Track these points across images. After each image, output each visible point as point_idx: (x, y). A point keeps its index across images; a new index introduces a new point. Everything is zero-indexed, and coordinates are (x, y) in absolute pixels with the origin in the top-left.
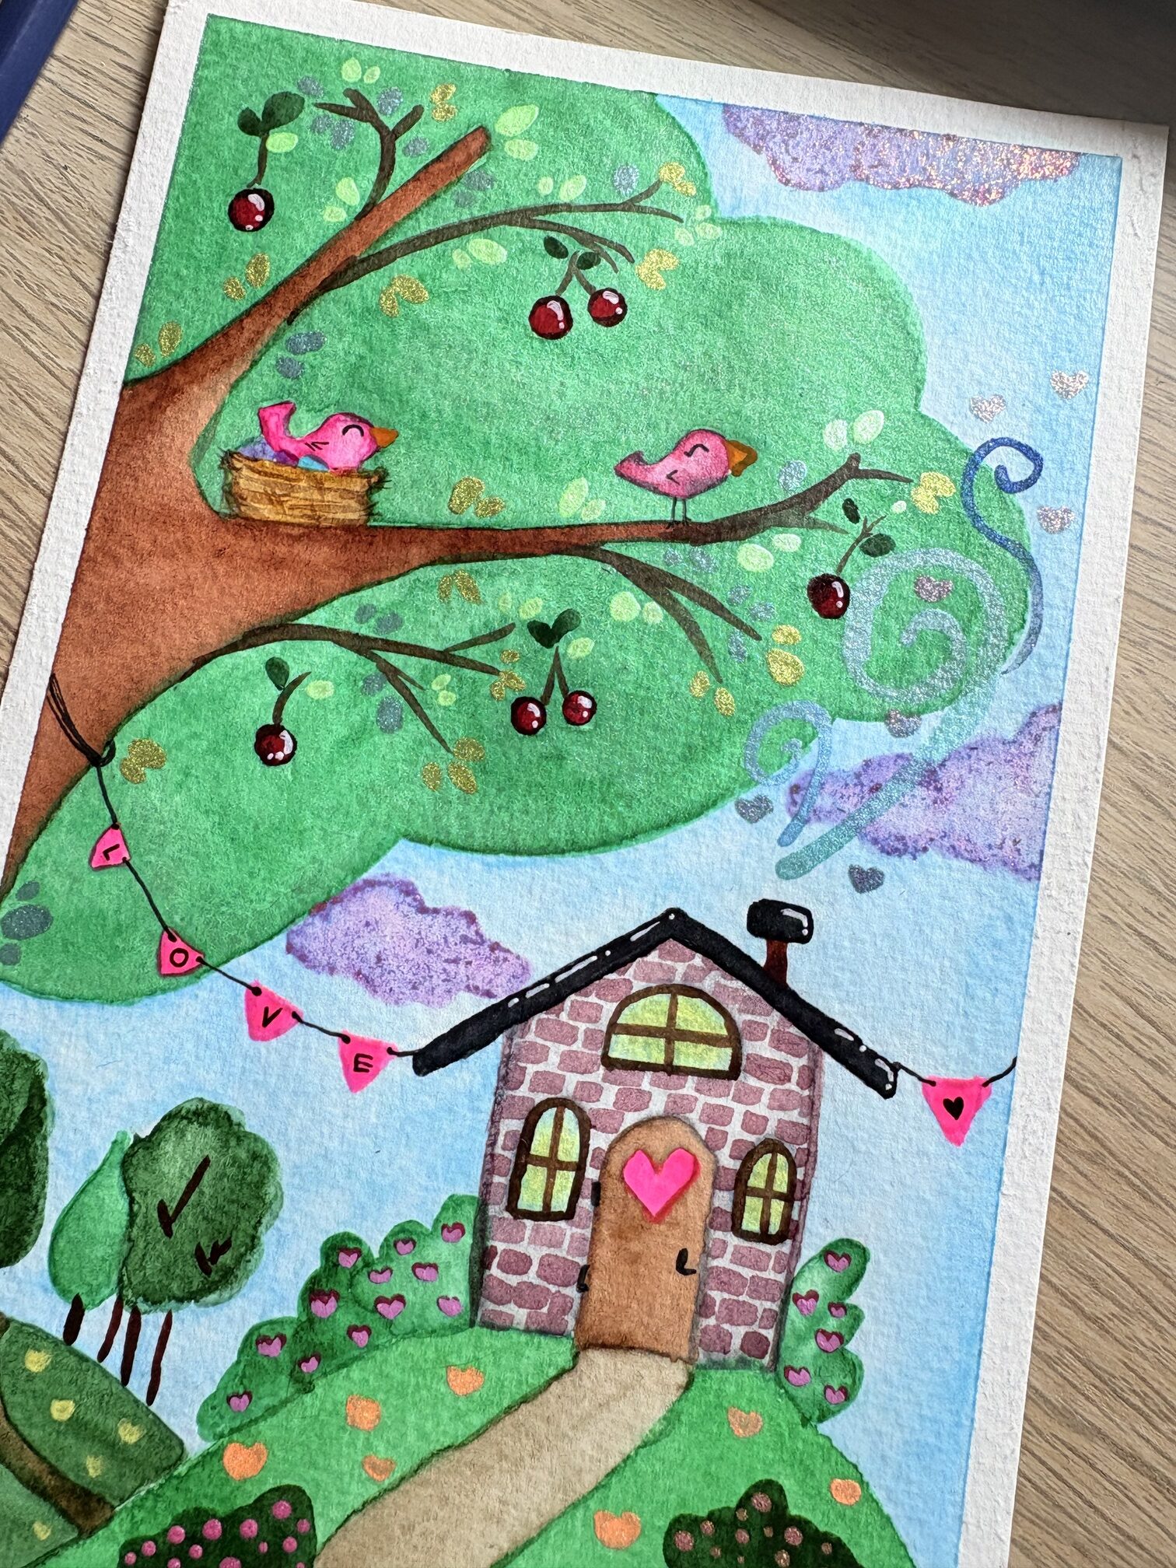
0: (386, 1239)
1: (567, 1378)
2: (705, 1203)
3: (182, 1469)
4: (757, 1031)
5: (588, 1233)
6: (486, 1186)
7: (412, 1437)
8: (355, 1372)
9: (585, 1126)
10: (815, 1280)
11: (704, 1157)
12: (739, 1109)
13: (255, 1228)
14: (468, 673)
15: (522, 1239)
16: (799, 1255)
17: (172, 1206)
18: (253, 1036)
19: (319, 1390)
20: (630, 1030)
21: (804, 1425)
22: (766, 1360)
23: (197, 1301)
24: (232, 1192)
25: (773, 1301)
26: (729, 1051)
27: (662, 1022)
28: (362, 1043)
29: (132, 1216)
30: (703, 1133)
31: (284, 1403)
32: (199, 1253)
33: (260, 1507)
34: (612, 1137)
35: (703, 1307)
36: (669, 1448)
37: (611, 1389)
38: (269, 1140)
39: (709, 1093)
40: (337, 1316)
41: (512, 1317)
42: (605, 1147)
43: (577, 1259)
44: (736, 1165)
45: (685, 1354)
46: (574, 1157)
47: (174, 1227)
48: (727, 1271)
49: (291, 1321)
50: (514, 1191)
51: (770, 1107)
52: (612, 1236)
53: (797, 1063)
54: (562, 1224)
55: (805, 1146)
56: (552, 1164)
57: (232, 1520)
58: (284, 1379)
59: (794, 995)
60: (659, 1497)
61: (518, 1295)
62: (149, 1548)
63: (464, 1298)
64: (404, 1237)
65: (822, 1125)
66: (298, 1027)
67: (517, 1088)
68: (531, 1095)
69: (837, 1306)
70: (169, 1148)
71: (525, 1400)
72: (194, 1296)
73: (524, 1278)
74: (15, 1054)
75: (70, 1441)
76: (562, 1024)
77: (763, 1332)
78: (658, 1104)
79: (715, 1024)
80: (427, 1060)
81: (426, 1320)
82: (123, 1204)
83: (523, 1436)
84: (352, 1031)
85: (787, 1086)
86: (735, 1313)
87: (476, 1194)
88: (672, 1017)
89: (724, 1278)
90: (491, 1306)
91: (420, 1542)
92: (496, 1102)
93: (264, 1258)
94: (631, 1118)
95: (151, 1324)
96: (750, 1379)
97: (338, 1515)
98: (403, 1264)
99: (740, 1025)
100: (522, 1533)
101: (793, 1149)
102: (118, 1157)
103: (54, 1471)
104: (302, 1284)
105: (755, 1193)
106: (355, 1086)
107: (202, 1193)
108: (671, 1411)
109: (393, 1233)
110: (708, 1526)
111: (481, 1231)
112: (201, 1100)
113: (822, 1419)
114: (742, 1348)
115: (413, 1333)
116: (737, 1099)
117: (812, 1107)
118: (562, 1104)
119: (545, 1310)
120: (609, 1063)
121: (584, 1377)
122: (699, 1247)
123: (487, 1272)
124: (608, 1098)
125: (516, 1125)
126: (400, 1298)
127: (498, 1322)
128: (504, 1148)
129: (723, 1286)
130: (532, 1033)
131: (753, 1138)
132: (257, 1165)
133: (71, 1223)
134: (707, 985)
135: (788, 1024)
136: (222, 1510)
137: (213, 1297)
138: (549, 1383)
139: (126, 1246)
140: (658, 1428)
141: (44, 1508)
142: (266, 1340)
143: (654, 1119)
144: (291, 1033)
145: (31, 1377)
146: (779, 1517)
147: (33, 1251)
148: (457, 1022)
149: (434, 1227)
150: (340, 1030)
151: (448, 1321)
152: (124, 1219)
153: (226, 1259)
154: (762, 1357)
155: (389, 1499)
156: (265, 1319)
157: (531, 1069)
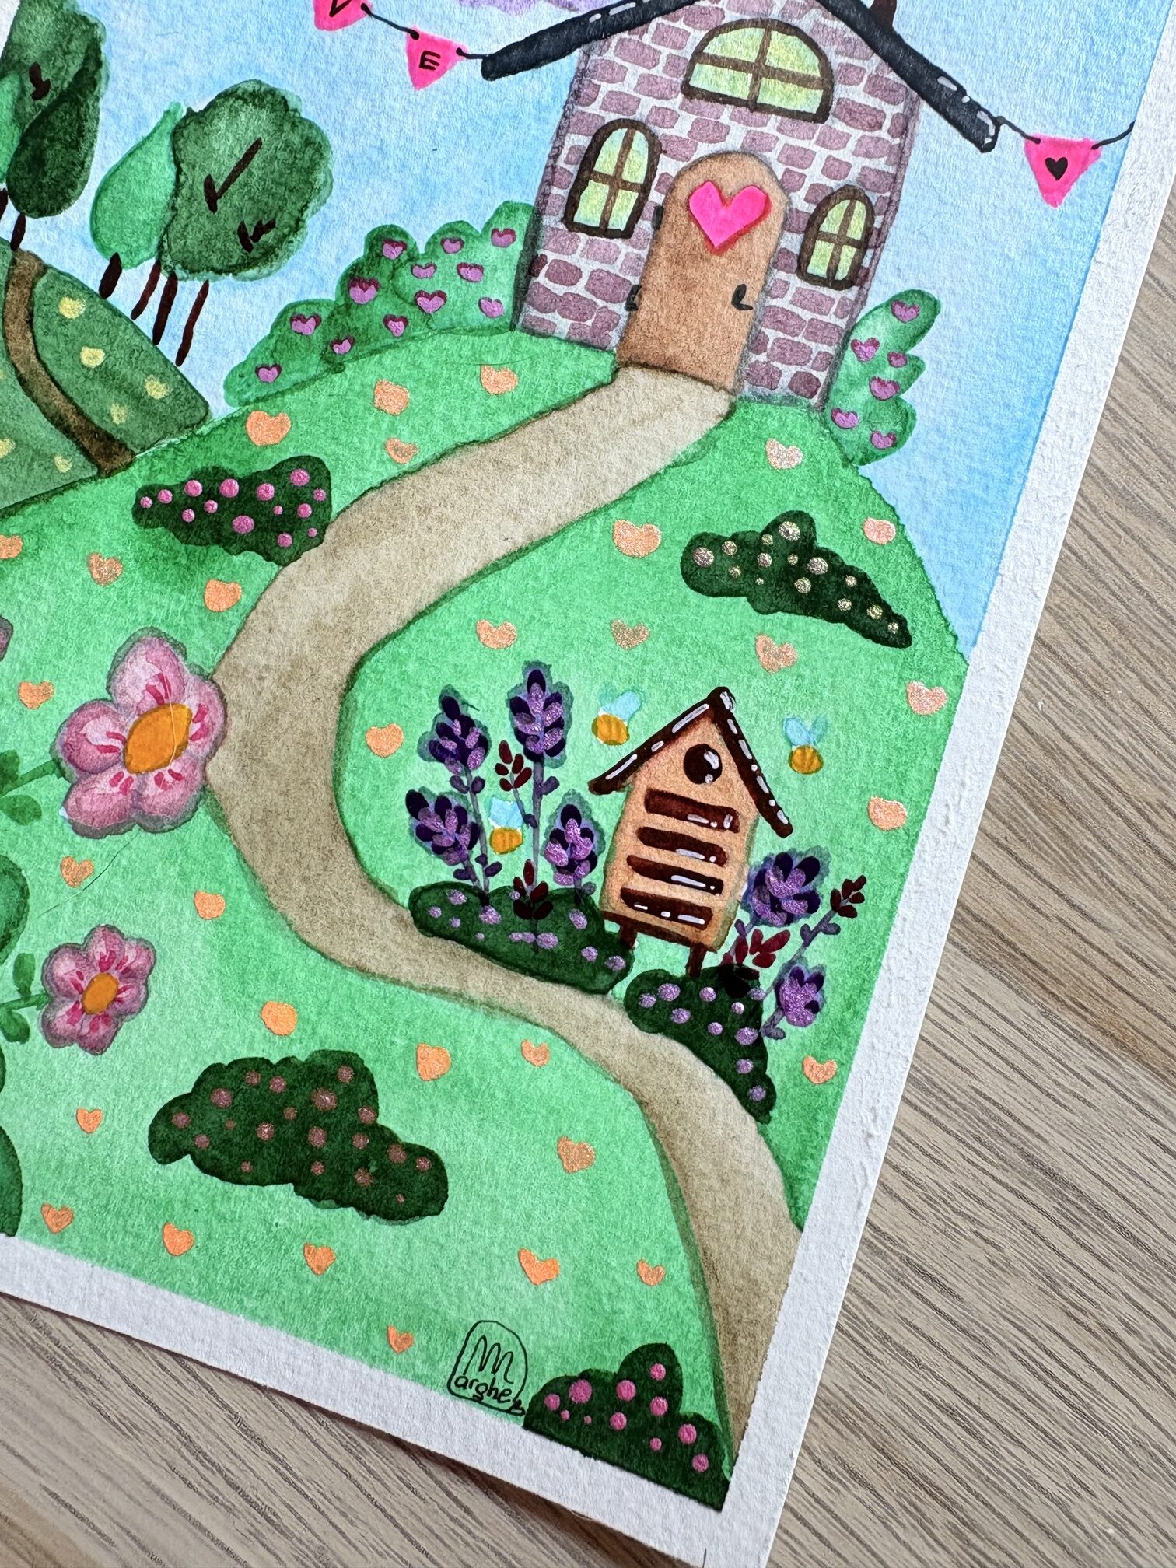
0: (434, 237)
1: (603, 392)
2: (772, 242)
3: (205, 429)
4: (851, 74)
5: (644, 254)
6: (544, 196)
7: (438, 428)
8: (388, 358)
9: (655, 150)
10: (878, 328)
11: (776, 197)
12: (822, 153)
13: (301, 211)
15: (574, 252)
16: (864, 303)
17: (219, 183)
18: (319, 25)
19: (349, 372)
20: (716, 61)
21: (845, 466)
22: (815, 400)
23: (235, 275)
24: (281, 175)
25: (830, 344)
26: (820, 93)
27: (752, 56)
28: (431, 40)
29: (178, 184)
30: (779, 174)
31: (313, 380)
32: (242, 231)
33: (277, 473)
34: (683, 165)
35: (756, 343)
36: (697, 470)
37: (647, 408)
38: (323, 128)
39: (791, 133)
40: (377, 305)
41: (553, 325)
42: (674, 174)
43: (628, 278)
44: (811, 208)
45: (729, 385)
46: (640, 179)
47: (219, 203)
48: (784, 311)
49: (328, 303)
50: (572, 204)
51: (855, 154)
52: (669, 260)
53: (891, 110)
54: (618, 242)
55: (888, 194)
56: (616, 182)
57: (250, 482)
58: (315, 358)
59: (898, 39)
60: (683, 514)
61: (564, 306)
62: (166, 497)
63: (507, 303)
64: (453, 236)
65: (909, 175)
66: (367, 19)
67: (588, 105)
68: (602, 113)
69: (897, 357)
70: (222, 125)
71: (557, 408)
72: (233, 270)
73: (572, 289)
74: (75, 15)
75: (98, 387)
76: (644, 46)
77: (814, 373)
78: (735, 139)
79: (809, 65)
80: (497, 66)
81: (465, 319)
82: (170, 173)
83: (551, 442)
84: (421, 29)
85: (877, 133)
86: (789, 352)
87: (532, 203)
88: (763, 53)
89: (781, 317)
90: (534, 313)
91: (435, 525)
92: (565, 116)
93: (307, 240)
94: (704, 149)
95: (187, 291)
96: (795, 417)
97: (355, 490)
98: (447, 263)
99: (835, 67)
100: (538, 531)
101: (873, 198)
102: (169, 127)
103: (80, 412)
104: (342, 270)
105: (828, 237)
106: (418, 83)
107: (250, 174)
108: (707, 436)
109: (441, 232)
110: (731, 547)
111: (533, 239)
112: (259, 82)
113: (863, 463)
114: (790, 386)
115: (450, 330)
116: (822, 143)
117: (900, 158)
118: (634, 125)
119: (589, 323)
120: (689, 92)
121: (622, 393)
122: (759, 285)
123: (534, 280)
124: (683, 127)
125: (584, 141)
126: (441, 295)
127: (540, 330)
128: (567, 162)
129: (780, 325)
130: (611, 51)
131: (833, 184)
132: (309, 151)
133: (116, 183)
134: (805, 24)
135: (887, 68)
136: (240, 472)
137: (251, 272)
138: (584, 394)
139: (169, 214)
140: (691, 451)
141: (67, 444)
142: (302, 319)
143: (729, 153)
144: (358, 24)
145: (64, 321)
146: (807, 547)
147: (75, 205)
148: (534, 32)
149: (485, 230)
150: (409, 26)
151: (488, 322)
152: (170, 187)
153: (268, 238)
154: (811, 397)
155: (409, 481)
156: (302, 299)
157: (606, 88)
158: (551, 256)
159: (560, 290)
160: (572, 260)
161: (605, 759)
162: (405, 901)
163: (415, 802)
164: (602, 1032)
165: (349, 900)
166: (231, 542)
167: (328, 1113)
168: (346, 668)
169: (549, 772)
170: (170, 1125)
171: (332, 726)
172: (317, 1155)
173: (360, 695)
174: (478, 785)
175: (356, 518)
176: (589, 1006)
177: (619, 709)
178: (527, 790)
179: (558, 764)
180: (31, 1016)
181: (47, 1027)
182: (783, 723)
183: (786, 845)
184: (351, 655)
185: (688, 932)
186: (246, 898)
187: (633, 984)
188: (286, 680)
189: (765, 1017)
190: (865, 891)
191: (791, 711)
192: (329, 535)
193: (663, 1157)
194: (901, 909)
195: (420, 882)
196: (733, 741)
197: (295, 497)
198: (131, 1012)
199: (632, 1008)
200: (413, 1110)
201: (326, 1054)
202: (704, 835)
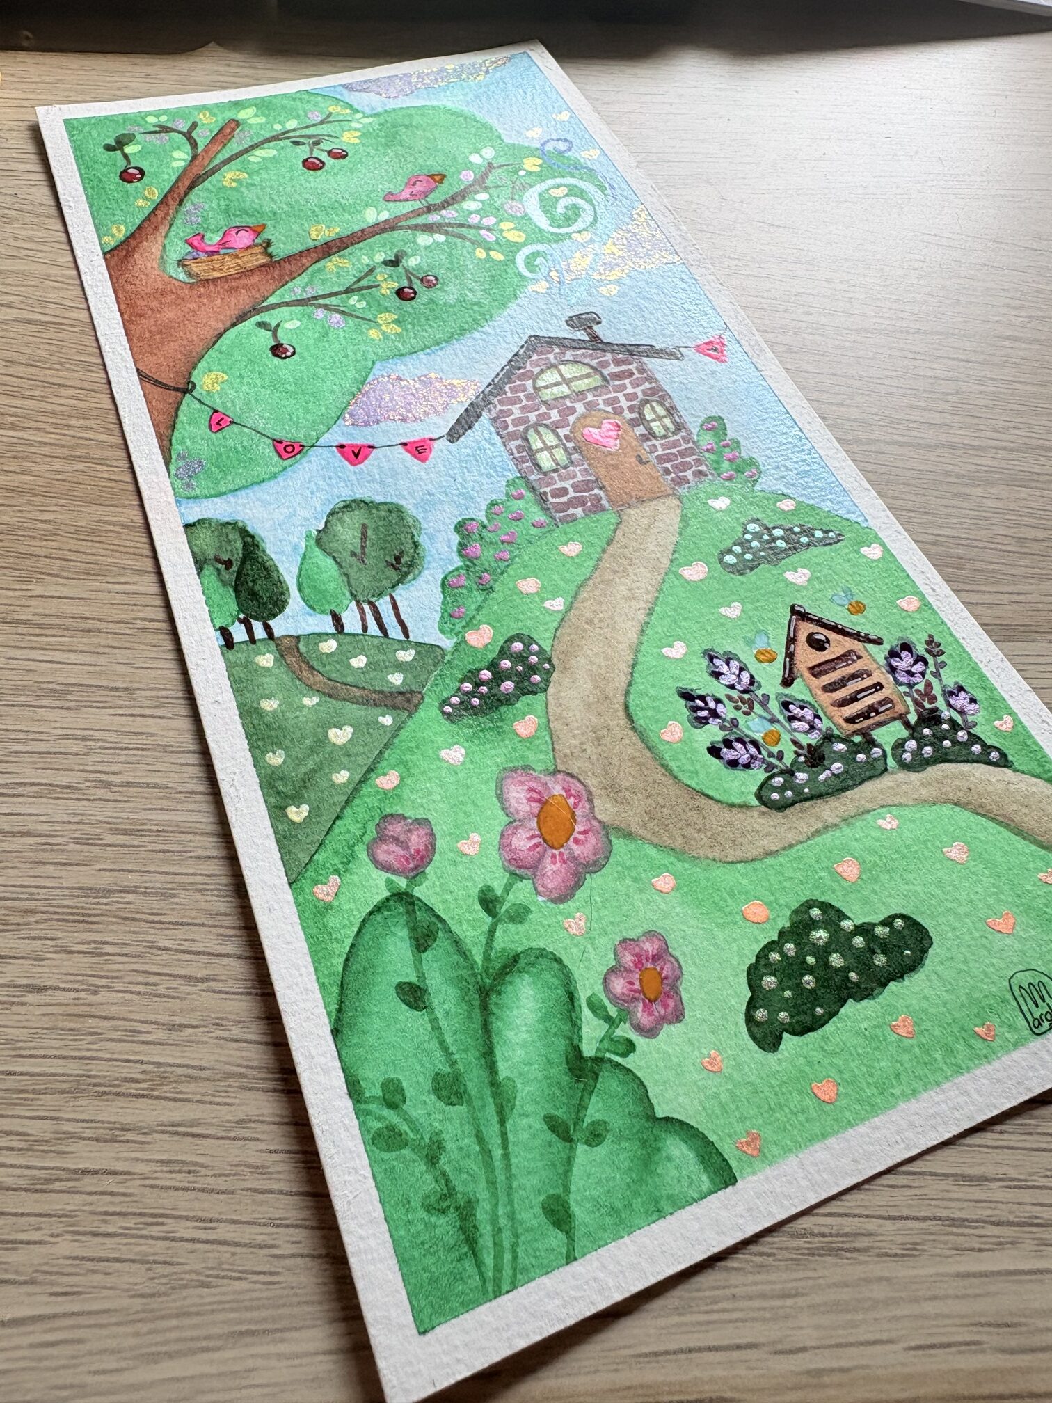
0: (486, 512)
1: (621, 527)
2: (633, 434)
3: (448, 658)
4: (604, 364)
5: (586, 466)
6: (521, 470)
7: (563, 585)
8: (511, 572)
9: (552, 429)
10: (707, 438)
11: (619, 419)
12: (620, 395)
13: (413, 539)
14: (364, 292)
15: (556, 482)
16: (691, 433)
18: (353, 465)
19: (498, 588)
20: (546, 387)
23: (402, 583)
24: (388, 531)
25: (696, 455)
26: (598, 376)
27: (558, 379)
28: (414, 442)
29: (338, 563)
30: (612, 412)
31: (484, 602)
32: (388, 564)
33: (503, 653)
34: (569, 428)
35: (666, 472)
36: (692, 530)
37: (645, 521)
38: (392, 501)
39: (601, 395)
41: (574, 514)
42: (568, 433)
43: (589, 479)
44: (635, 415)
45: (670, 492)
46: (556, 442)
47: (366, 560)
48: (664, 455)
49: (461, 567)
50: (537, 466)
51: (634, 388)
52: (599, 464)
53: (632, 367)
54: (571, 468)
55: (661, 393)
56: (548, 449)
57: (493, 666)
58: (476, 592)
59: (611, 344)
60: (704, 549)
61: (571, 504)
62: (455, 700)
63: (545, 518)
65: (662, 383)
66: (375, 450)
67: (507, 429)
68: (516, 429)
70: (339, 528)
71: (608, 544)
72: (400, 581)
73: (569, 496)
74: (221, 523)
75: (373, 674)
76: (510, 397)
77: (701, 468)
78: (581, 409)
79: (584, 369)
80: (453, 436)
81: (533, 535)
82: (329, 561)
83: (619, 559)
84: (406, 441)
85: (635, 377)
86: (681, 467)
87: (519, 475)
88: (562, 376)
89: (665, 457)
90: (561, 514)
91: (602, 625)
92: (501, 438)
94: (572, 418)
95: (384, 605)
97: (549, 635)
98: (502, 519)
99: (595, 365)
100: (650, 597)
101: (657, 398)
102: (313, 542)
103: (374, 691)
105: (653, 420)
106: (423, 460)
107: (371, 539)
108: (682, 516)
109: (488, 508)
110: (737, 549)
111: (532, 488)
112: (343, 501)
115: (530, 543)
116: (616, 392)
117: (652, 379)
118: (534, 426)
119: (589, 504)
121: (630, 522)
122: (644, 452)
123: (548, 502)
124: (555, 416)
125: (519, 442)
127: (570, 519)
128: (519, 453)
130: (498, 406)
131: (636, 402)
132: (394, 513)
133: (305, 580)
134: (568, 357)
135: (616, 355)
136: (483, 664)
137: (411, 576)
138: (615, 532)
139: (344, 578)
140: (681, 526)
141: (380, 710)
143: (583, 414)
144: (373, 454)
145: (329, 655)
147: (290, 601)
148: (457, 416)
149: (508, 497)
150: (399, 442)
151: (544, 530)
152: (336, 567)
153: (404, 559)
155: (571, 614)
156: (446, 573)
157: (509, 419)
158: (548, 490)
159: (564, 499)
160: (559, 485)
161: (776, 670)
162: (755, 802)
163: (714, 751)
164: (905, 787)
165: (731, 824)
166: (508, 700)
167: (828, 944)
168: (621, 714)
169: (759, 693)
170: (759, 1024)
171: (640, 745)
172: (846, 969)
173: (641, 722)
174: (734, 723)
175: (561, 647)
176: (886, 782)
177: (761, 644)
178: (757, 708)
179: (759, 687)
180: (624, 1031)
181: (639, 1029)
182: (832, 600)
183: (887, 646)
184: (619, 707)
185: (889, 714)
186: (679, 865)
187: (893, 755)
188: (598, 740)
189: (960, 721)
190: (936, 639)
191: (829, 594)
192: (555, 661)
193: (993, 819)
194: (957, 635)
195: (754, 789)
196: (820, 623)
197: (521, 658)
198: (678, 978)
199: (904, 766)
200: (866, 902)
201: (796, 912)
202: (851, 669)
